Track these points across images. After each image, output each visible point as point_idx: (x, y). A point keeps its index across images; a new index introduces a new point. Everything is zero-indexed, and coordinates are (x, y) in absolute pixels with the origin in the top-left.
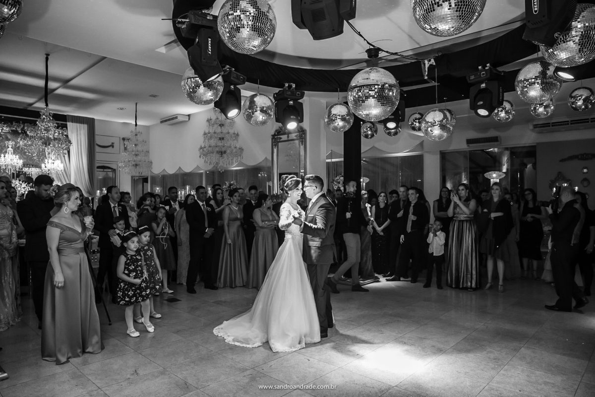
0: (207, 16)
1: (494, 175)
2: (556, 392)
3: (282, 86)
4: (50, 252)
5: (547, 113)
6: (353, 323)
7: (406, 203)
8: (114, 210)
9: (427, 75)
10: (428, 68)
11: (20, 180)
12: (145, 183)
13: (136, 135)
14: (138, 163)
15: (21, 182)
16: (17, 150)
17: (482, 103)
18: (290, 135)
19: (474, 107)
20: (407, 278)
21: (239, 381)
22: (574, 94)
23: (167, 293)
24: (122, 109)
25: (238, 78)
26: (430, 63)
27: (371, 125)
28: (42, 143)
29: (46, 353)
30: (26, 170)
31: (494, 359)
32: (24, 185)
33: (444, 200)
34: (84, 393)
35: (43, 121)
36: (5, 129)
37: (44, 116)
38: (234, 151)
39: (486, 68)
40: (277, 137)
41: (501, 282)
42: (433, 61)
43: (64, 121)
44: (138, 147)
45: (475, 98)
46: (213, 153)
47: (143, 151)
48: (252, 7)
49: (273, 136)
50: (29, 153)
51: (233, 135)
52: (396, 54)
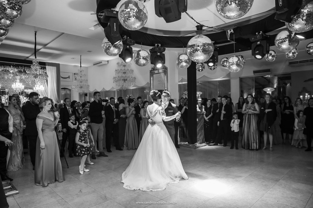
0: (113, 12)
1: (269, 90)
2: (297, 202)
3: (154, 45)
4: (38, 131)
5: (294, 56)
6: (192, 167)
7: (221, 105)
8: (69, 110)
9: (229, 38)
10: (230, 34)
11: (23, 96)
12: (86, 97)
13: (81, 72)
14: (82, 86)
15: (23, 97)
16: (21, 81)
17: (258, 52)
18: (159, 70)
19: (254, 54)
20: (221, 144)
21: (132, 196)
22: (308, 46)
23: (97, 152)
24: (73, 58)
25: (131, 42)
26: (231, 32)
27: (201, 64)
28: (34, 77)
29: (37, 182)
30: (26, 90)
31: (265, 185)
32: (25, 98)
33: (241, 103)
34: (55, 201)
35: (34, 66)
36: (15, 70)
37: (34, 63)
38: (131, 79)
39: (260, 34)
40: (153, 72)
41: (271, 146)
42: (232, 31)
43: (44, 65)
44: (82, 77)
45: (254, 49)
46: (120, 80)
47: (84, 80)
48: (135, 7)
49: (151, 71)
50: (27, 82)
51: (131, 71)
52: (212, 27)
